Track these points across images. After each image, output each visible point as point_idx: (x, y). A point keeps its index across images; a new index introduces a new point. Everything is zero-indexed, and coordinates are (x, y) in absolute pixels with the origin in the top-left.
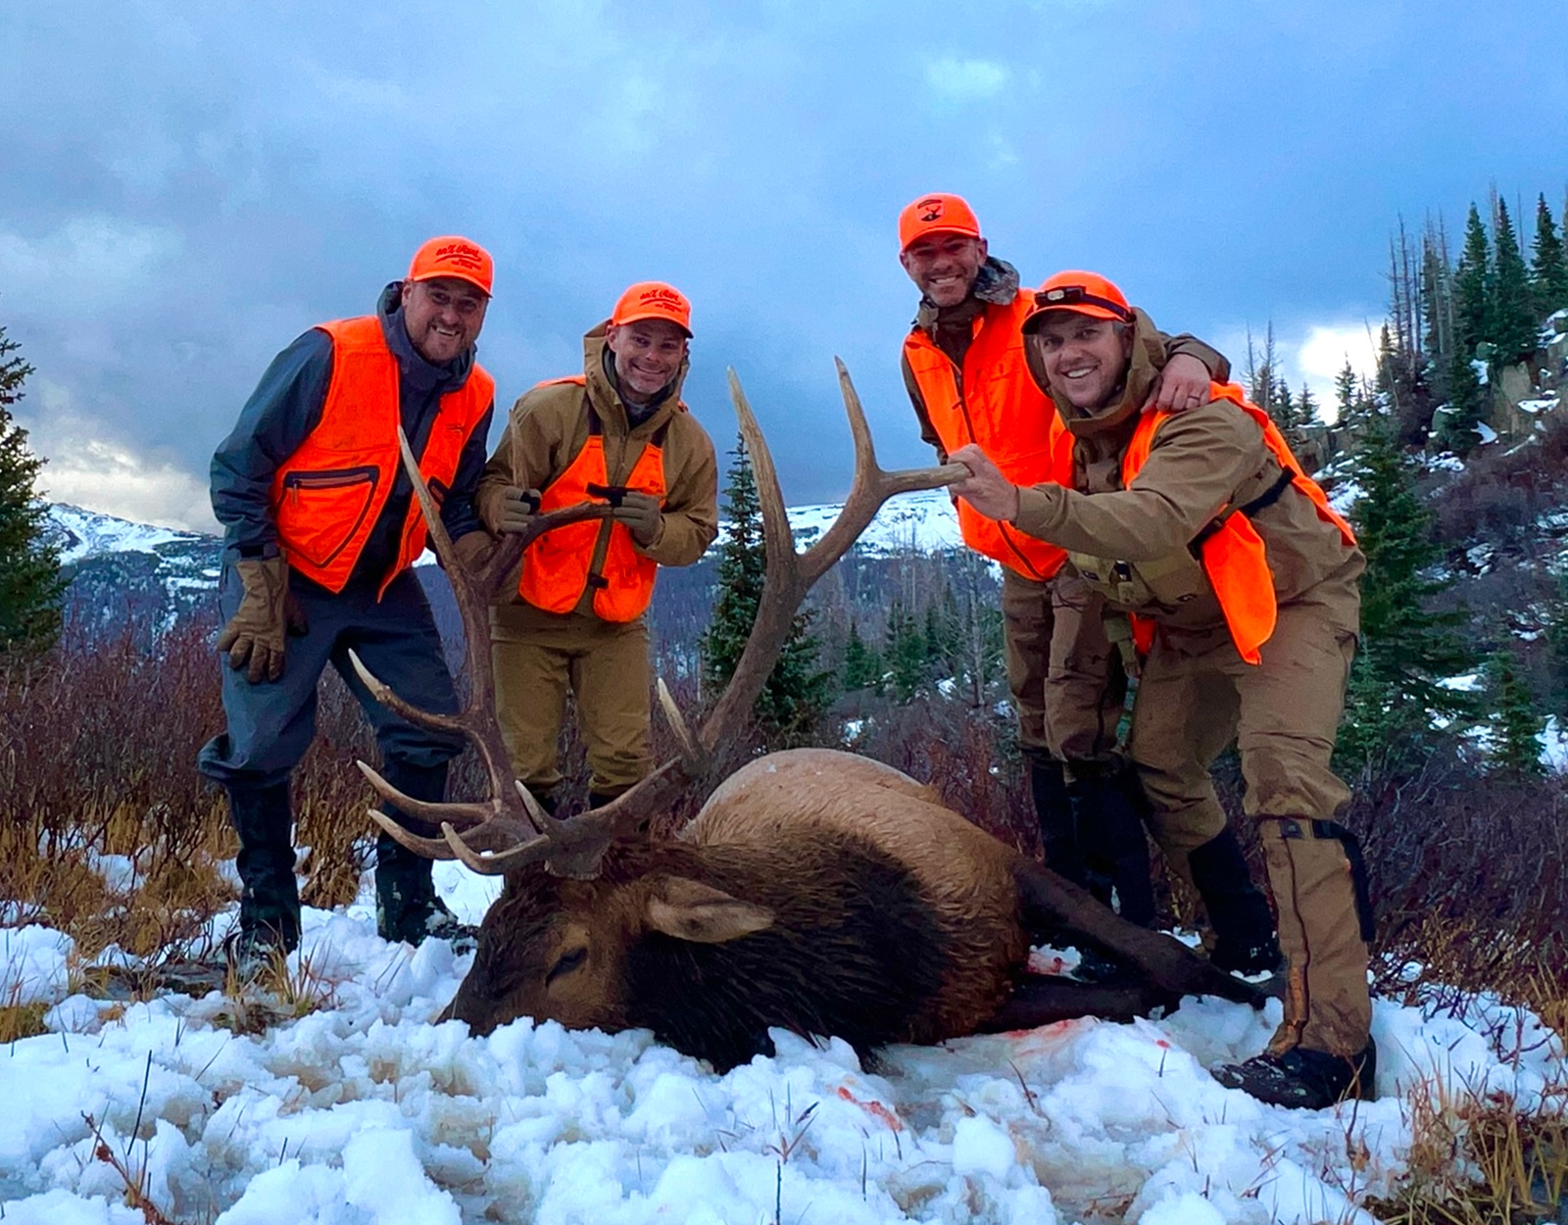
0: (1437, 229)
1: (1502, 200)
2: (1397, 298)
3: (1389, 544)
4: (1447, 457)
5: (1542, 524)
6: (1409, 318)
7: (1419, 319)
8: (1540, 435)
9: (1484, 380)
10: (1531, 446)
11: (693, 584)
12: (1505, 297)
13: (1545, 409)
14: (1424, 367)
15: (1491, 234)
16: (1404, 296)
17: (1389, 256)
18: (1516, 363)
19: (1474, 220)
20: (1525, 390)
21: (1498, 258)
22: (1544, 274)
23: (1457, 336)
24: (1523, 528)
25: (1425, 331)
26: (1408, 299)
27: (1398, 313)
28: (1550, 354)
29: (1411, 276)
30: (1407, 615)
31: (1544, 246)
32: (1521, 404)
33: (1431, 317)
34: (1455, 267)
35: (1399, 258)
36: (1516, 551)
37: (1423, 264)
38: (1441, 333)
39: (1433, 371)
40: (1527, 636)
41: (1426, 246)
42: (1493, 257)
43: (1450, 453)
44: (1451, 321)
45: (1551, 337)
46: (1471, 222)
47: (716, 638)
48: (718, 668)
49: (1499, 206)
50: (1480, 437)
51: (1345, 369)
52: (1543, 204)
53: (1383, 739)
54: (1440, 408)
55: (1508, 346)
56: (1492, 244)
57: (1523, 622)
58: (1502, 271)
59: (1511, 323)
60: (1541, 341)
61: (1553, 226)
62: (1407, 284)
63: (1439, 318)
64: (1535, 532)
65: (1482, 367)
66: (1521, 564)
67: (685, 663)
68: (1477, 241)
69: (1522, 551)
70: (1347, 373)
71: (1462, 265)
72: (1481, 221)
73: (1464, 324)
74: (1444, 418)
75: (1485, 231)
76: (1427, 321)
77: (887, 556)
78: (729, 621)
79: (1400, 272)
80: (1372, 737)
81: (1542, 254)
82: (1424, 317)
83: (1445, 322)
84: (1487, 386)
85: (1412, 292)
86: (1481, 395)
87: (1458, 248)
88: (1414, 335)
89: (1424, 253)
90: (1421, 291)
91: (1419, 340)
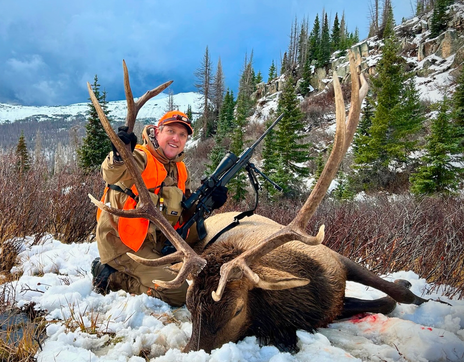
0: (306, 22)
1: (326, 14)
2: (291, 44)
3: (290, 123)
4: (299, 95)
5: (325, 117)
6: (294, 51)
7: (297, 52)
8: (327, 90)
9: (313, 72)
10: (323, 93)
11: (53, 128)
12: (323, 46)
13: (329, 82)
14: (296, 67)
15: (321, 25)
16: (293, 43)
17: (291, 30)
18: (322, 67)
19: (317, 20)
20: (324, 76)
21: (323, 33)
22: (334, 39)
23: (307, 57)
24: (320, 118)
25: (298, 55)
26: (295, 44)
27: (291, 48)
28: (333, 65)
29: (296, 37)
30: (293, 145)
31: (335, 30)
32: (322, 80)
33: (300, 50)
34: (309, 35)
35: (294, 31)
36: (317, 125)
37: (300, 33)
38: (303, 56)
39: (299, 68)
40: (318, 151)
41: (302, 27)
42: (320, 32)
43: (300, 94)
44: (306, 52)
45: (334, 59)
46: (316, 20)
47: (84, 151)
48: (84, 161)
49: (325, 16)
50: (309, 90)
51: (272, 66)
52: (337, 16)
53: (283, 182)
54: (299, 80)
55: (321, 61)
56: (321, 28)
57: (318, 147)
58: (323, 37)
59: (323, 54)
60: (331, 60)
61: (339, 24)
62: (295, 40)
63: (303, 51)
64: (322, 120)
65: (313, 67)
66: (318, 129)
67: (49, 155)
68: (317, 27)
69: (319, 125)
70: (273, 67)
71: (311, 34)
72: (319, 20)
73: (310, 54)
74: (300, 83)
75: (320, 24)
76: (299, 52)
77: (120, 120)
78: (89, 145)
79: (293, 35)
80: (280, 182)
81: (334, 33)
82: (298, 51)
83: (304, 53)
84: (313, 74)
85: (296, 42)
86: (312, 77)
87: (311, 29)
88: (295, 56)
89: (301, 30)
90: (299, 42)
91: (296, 58)
